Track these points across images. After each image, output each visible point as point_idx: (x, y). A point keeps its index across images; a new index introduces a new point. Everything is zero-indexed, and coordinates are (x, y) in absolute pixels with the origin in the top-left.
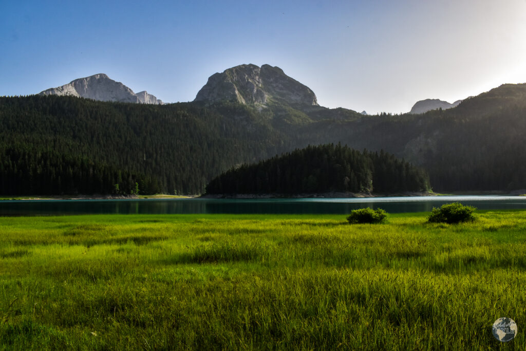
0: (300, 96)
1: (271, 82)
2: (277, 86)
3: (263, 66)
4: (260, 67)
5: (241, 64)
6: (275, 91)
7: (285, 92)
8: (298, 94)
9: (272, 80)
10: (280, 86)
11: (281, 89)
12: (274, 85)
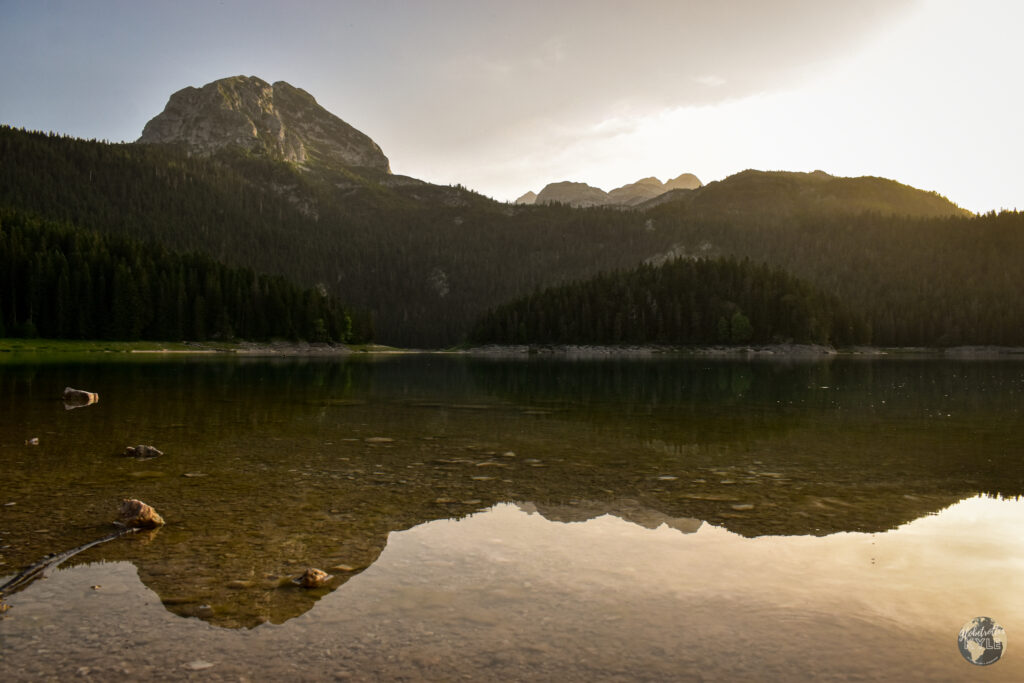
0: (358, 153)
1: (299, 120)
2: (312, 130)
3: (276, 83)
4: (271, 84)
5: (237, 74)
6: (308, 139)
7: (326, 142)
8: (354, 150)
9: (299, 115)
10: (318, 129)
11: (319, 136)
12: (306, 126)
